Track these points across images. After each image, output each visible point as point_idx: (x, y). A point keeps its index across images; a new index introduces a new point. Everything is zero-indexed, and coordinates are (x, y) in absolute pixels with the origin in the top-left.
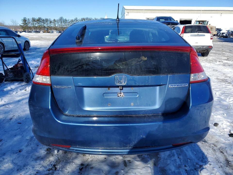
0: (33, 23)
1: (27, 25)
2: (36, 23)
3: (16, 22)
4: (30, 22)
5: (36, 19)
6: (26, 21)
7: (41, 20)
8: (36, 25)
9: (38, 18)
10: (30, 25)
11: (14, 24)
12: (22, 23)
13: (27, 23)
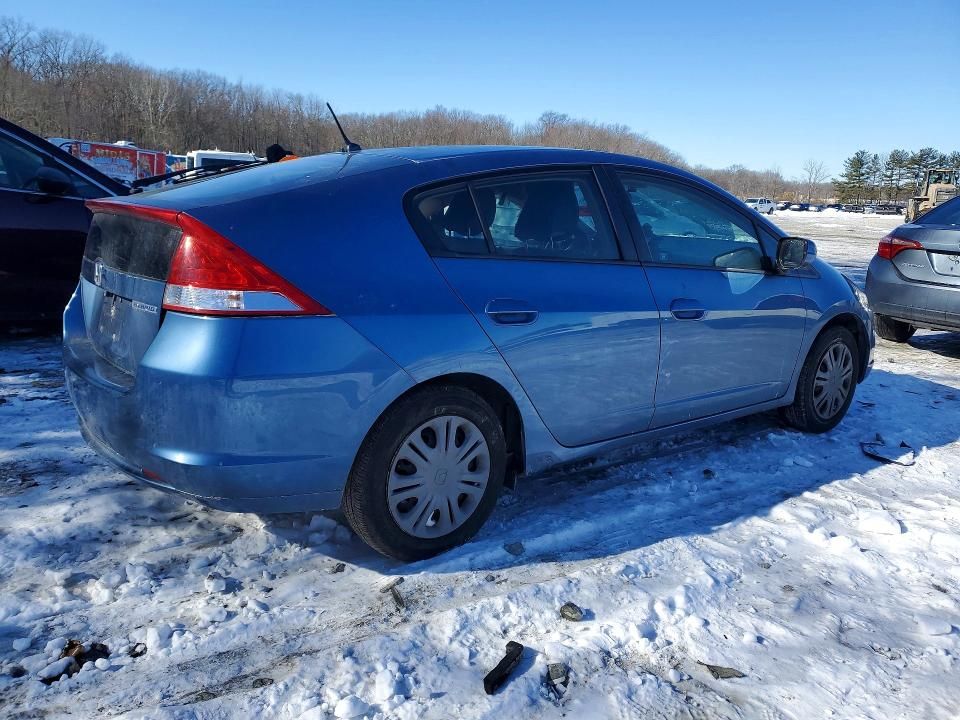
0: (889, 173)
1: (860, 181)
2: (902, 171)
3: (821, 171)
4: (878, 170)
5: (911, 155)
6: (862, 165)
7: (934, 158)
8: (901, 183)
9: (917, 152)
10: (875, 181)
11: (814, 176)
12: (845, 172)
13: (863, 175)
